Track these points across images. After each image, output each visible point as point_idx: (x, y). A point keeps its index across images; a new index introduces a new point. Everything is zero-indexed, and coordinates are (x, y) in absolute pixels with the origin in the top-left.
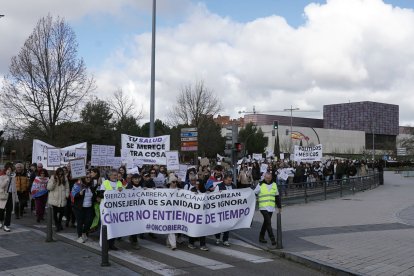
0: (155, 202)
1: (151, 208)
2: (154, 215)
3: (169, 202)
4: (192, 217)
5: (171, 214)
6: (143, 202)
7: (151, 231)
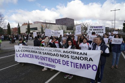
0: (40, 53)
1: (40, 55)
2: (41, 58)
3: (45, 53)
4: (56, 61)
5: (47, 59)
6: (37, 52)
7: (40, 65)
